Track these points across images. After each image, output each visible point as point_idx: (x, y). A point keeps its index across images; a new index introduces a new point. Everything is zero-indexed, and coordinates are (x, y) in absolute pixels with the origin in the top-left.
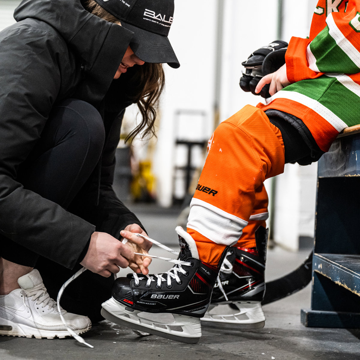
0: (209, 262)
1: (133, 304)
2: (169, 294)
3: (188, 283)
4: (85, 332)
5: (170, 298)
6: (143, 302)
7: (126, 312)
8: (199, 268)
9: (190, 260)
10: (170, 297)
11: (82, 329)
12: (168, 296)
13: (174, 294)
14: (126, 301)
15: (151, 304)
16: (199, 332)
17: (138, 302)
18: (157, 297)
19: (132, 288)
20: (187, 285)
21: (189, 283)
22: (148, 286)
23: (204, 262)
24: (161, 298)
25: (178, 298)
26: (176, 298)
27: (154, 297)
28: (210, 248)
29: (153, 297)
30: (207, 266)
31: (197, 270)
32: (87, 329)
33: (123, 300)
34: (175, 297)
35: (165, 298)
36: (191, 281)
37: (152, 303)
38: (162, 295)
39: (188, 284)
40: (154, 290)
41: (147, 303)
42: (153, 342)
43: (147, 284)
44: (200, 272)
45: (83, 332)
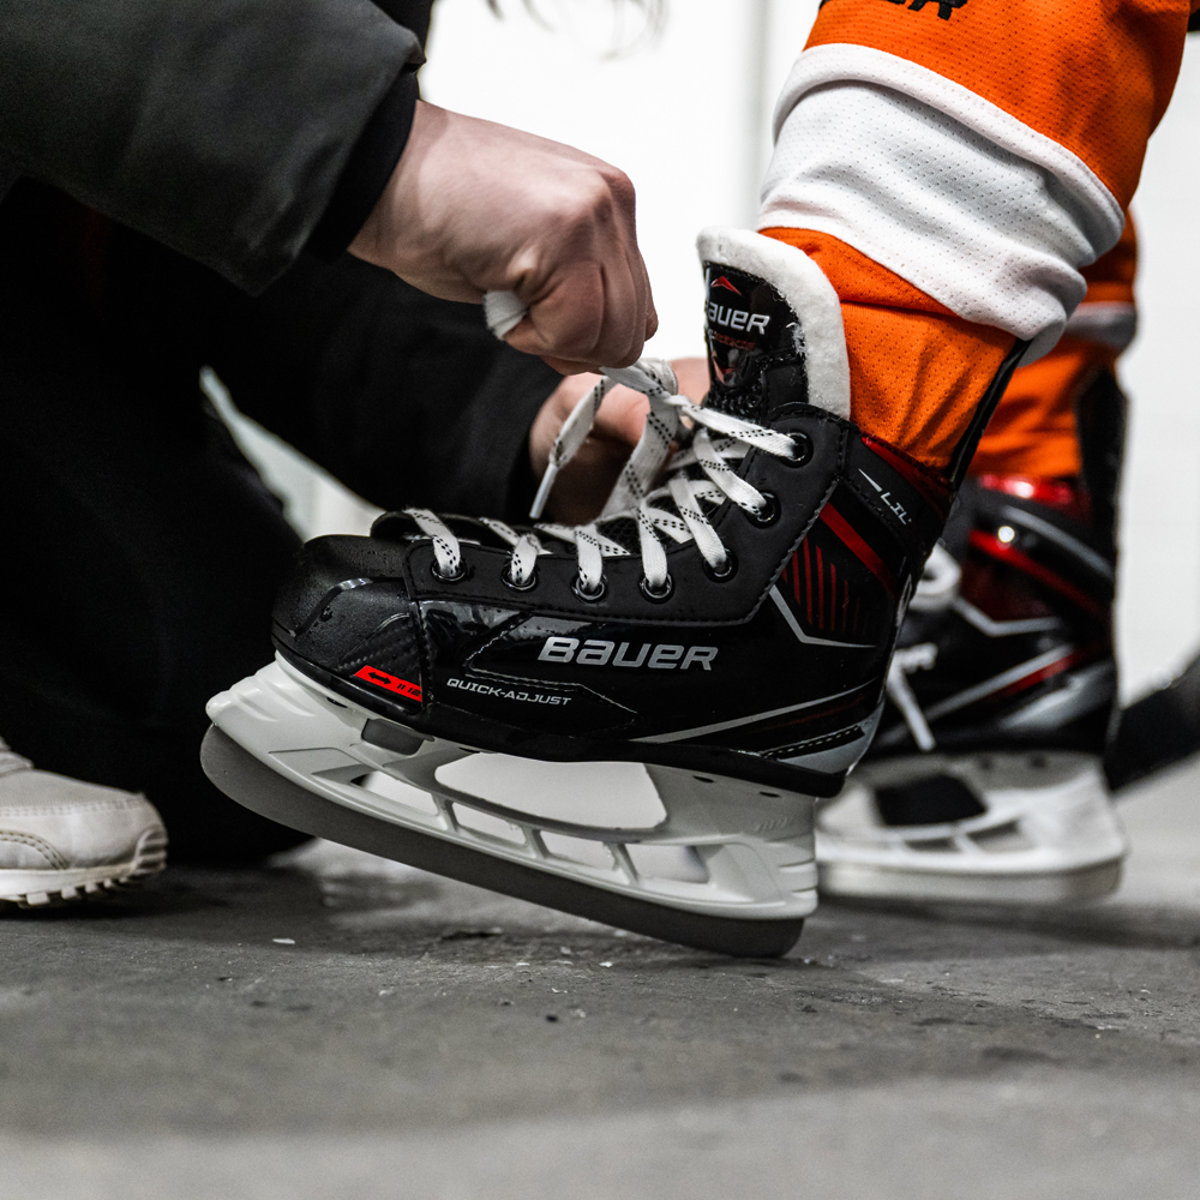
0: (907, 440)
1: (419, 698)
2: (657, 636)
3: (773, 574)
4: (116, 881)
5: (660, 661)
6: (490, 684)
7: (369, 753)
8: (845, 472)
9: (793, 421)
10: (660, 656)
11: (97, 863)
12: (646, 647)
13: (688, 639)
14: (373, 675)
15: (539, 698)
16: (805, 886)
17: (454, 683)
18: (577, 652)
19: (417, 593)
20: (768, 583)
21: (779, 570)
22: (519, 580)
23: (875, 440)
24: (603, 662)
25: (707, 667)
26: (696, 665)
27: (562, 654)
28: (918, 347)
29: (552, 653)
30: (893, 461)
31: (830, 491)
32: (133, 866)
33: (355, 670)
34: (691, 656)
35: (629, 664)
36: (791, 561)
37: (546, 693)
38: (610, 646)
39: (773, 578)
40: (560, 609)
41: (511, 694)
42: (524, 944)
43: (514, 569)
44: (852, 504)
45: (100, 885)
